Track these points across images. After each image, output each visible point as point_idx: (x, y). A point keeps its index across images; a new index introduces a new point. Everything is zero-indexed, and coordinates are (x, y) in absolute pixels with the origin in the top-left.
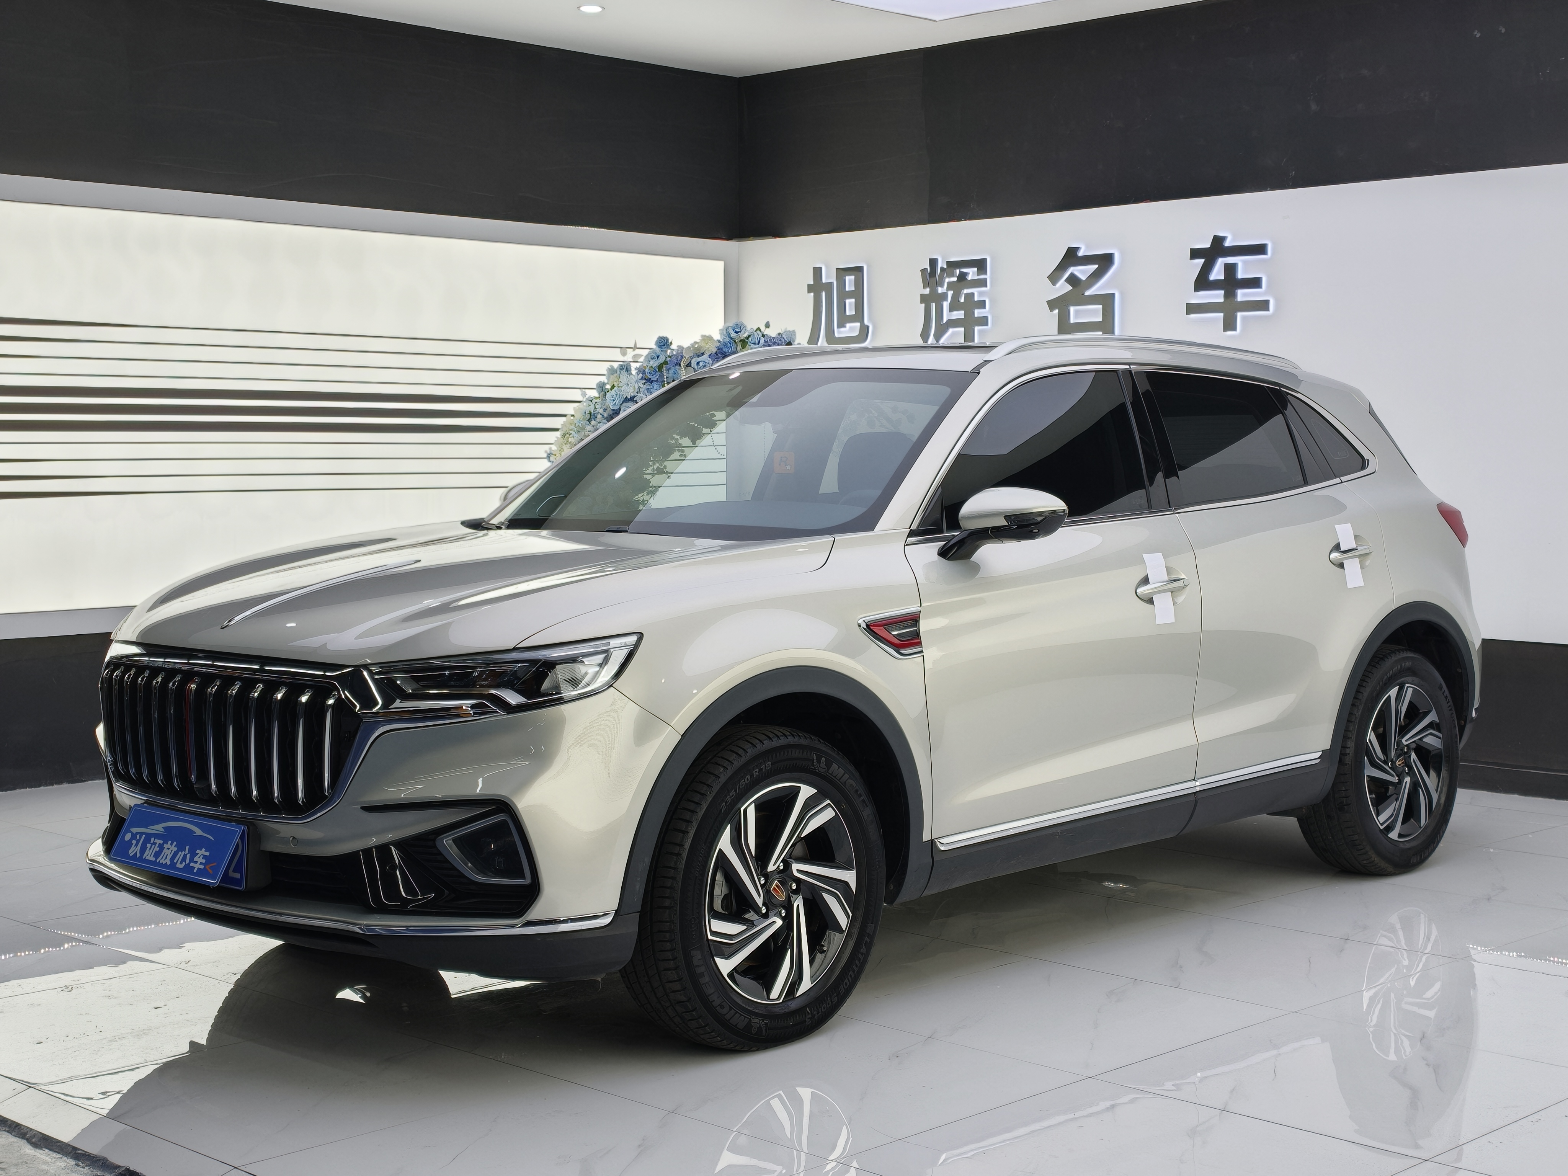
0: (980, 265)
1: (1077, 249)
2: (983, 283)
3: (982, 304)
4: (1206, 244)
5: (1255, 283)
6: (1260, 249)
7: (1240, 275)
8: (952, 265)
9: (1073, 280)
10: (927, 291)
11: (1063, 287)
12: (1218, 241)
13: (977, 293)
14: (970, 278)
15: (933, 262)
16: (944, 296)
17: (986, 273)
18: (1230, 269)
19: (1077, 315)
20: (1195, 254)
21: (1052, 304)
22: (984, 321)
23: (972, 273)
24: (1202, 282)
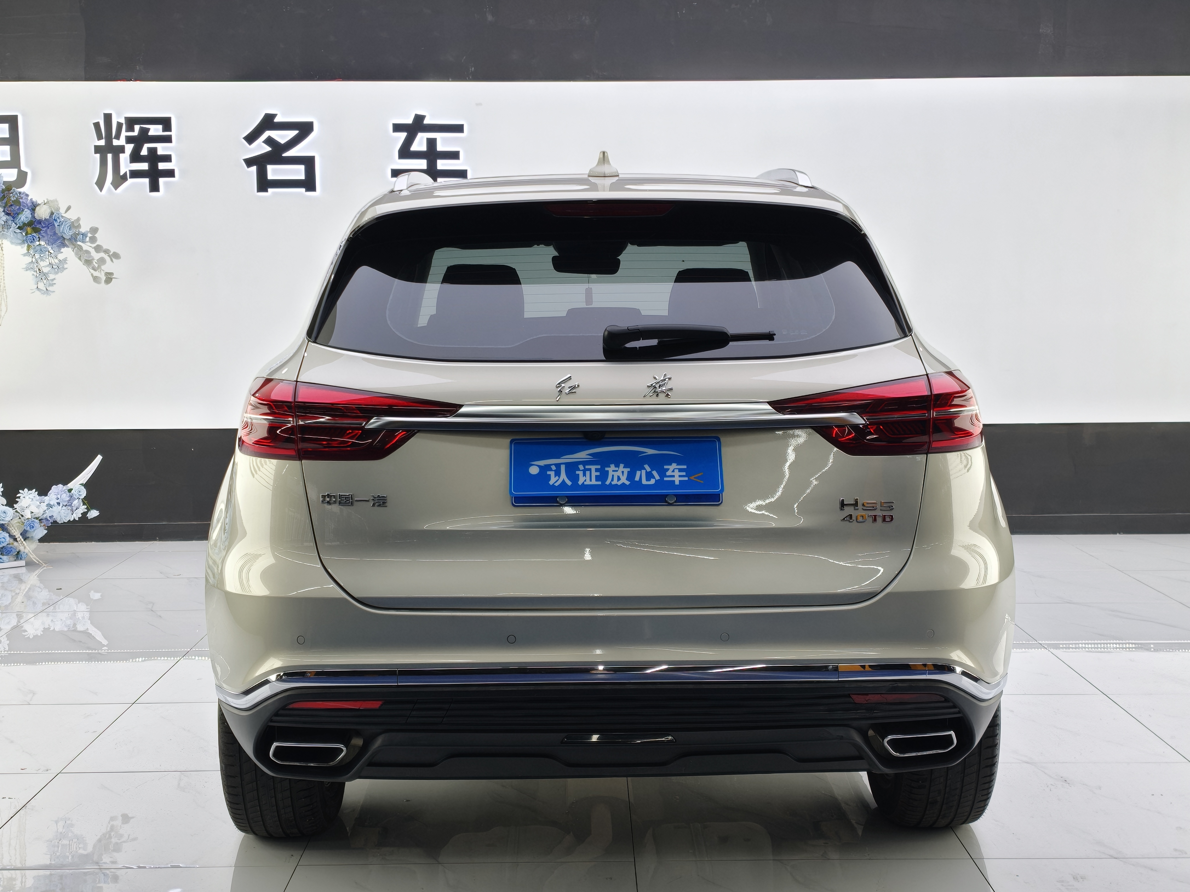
0: (166, 123)
1: (274, 116)
2: (168, 139)
3: (167, 158)
4: (409, 120)
5: (455, 155)
6: (459, 129)
7: (440, 148)
8: (131, 122)
9: (270, 141)
10: (102, 143)
11: (260, 148)
12: (419, 118)
13: (162, 149)
14: (150, 133)
15: (108, 118)
16: (122, 149)
17: (170, 130)
18: (432, 143)
19: (274, 172)
20: (398, 128)
21: (249, 162)
22: (170, 173)
23: (155, 130)
24: (405, 152)
